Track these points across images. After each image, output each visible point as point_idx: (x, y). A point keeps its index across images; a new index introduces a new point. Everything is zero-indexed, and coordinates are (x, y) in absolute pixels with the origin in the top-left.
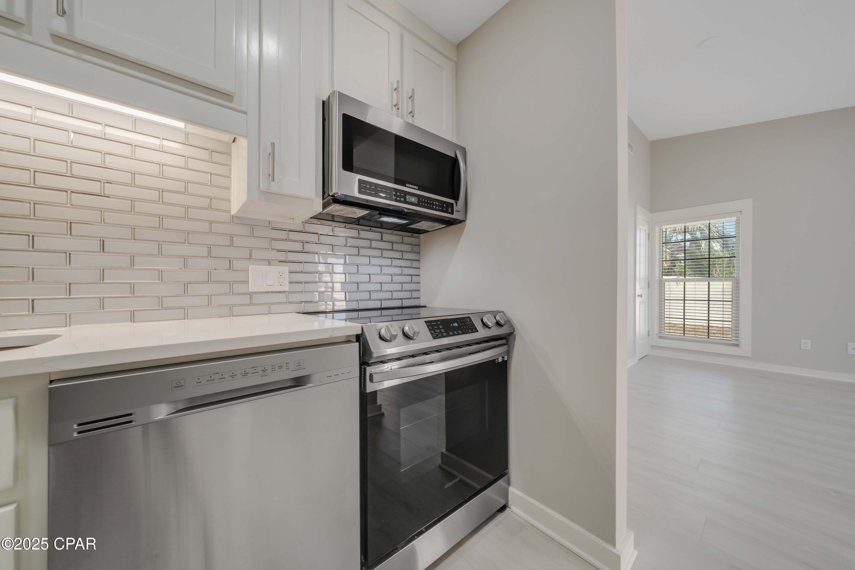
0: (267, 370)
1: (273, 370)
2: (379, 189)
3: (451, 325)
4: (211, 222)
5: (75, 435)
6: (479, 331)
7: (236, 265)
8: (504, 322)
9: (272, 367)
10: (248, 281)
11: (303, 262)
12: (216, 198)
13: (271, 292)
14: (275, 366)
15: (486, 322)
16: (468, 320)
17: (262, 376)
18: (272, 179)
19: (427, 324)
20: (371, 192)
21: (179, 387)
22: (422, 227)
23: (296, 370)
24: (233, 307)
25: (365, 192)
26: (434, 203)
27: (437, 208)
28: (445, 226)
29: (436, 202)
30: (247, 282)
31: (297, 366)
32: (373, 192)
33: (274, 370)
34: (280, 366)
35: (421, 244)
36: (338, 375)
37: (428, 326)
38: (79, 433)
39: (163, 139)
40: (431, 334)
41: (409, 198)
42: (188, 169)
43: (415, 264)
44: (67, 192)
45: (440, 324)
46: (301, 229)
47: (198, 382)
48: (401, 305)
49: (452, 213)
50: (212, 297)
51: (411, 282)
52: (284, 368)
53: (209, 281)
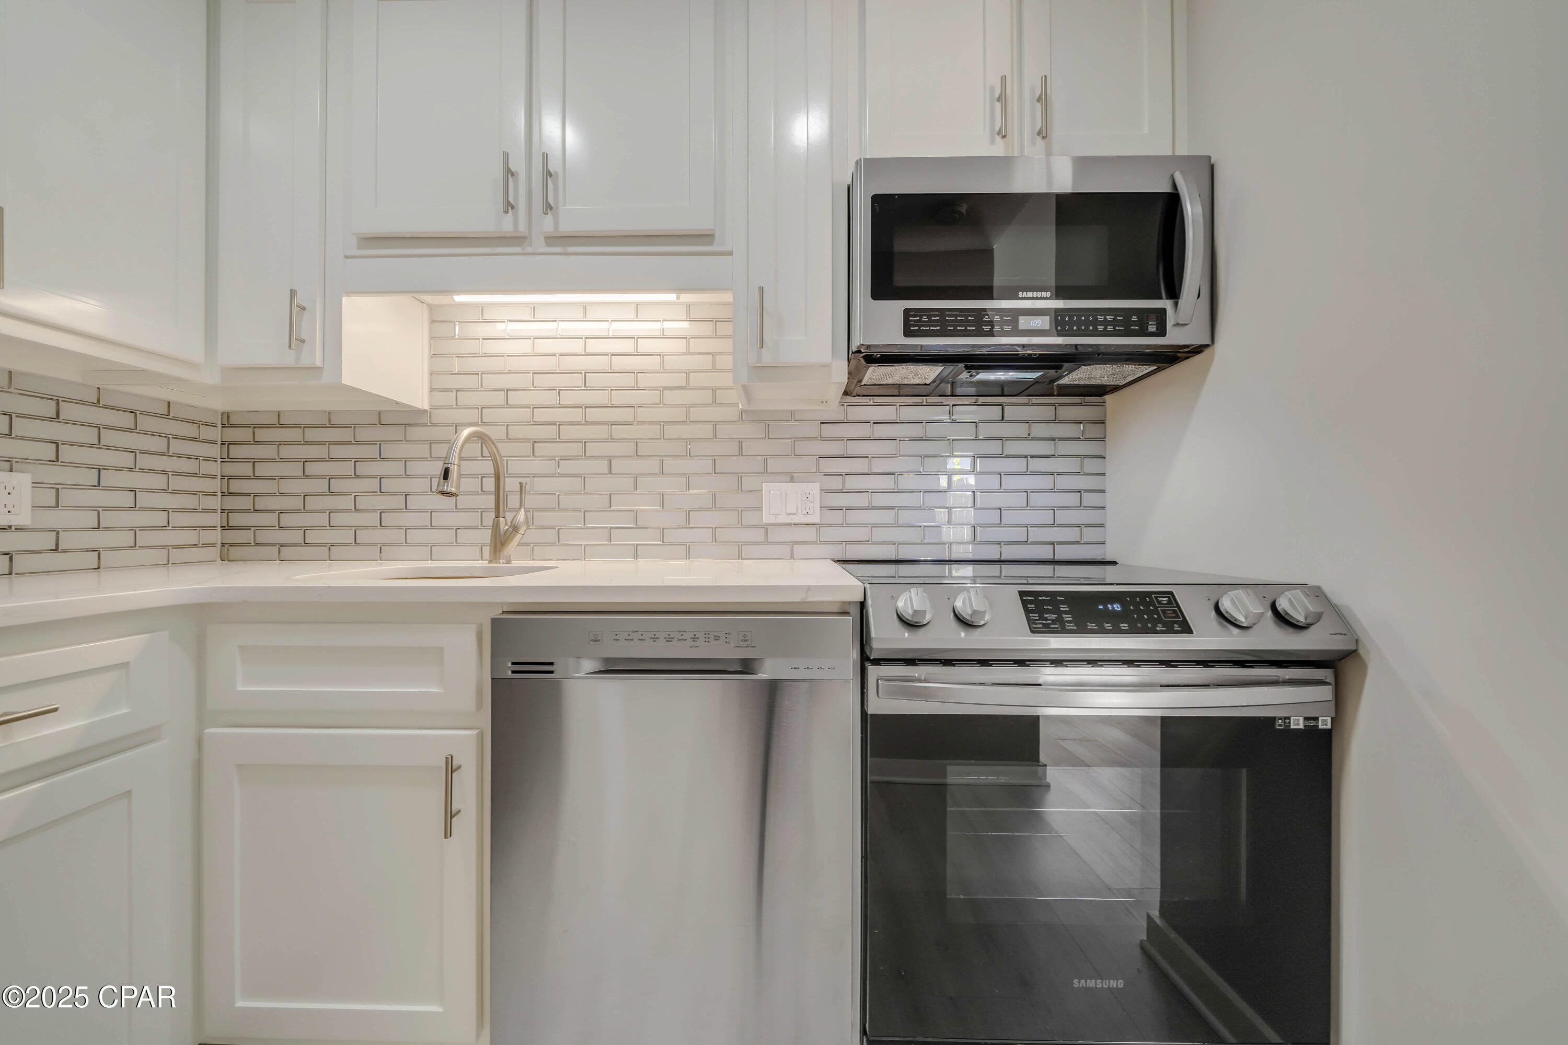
0: (698, 638)
1: (706, 640)
2: (949, 319)
3: (1101, 607)
4: (715, 424)
5: (510, 673)
6: (1194, 632)
7: (748, 483)
8: (1306, 619)
9: (706, 636)
10: (762, 508)
11: (844, 474)
12: (721, 388)
13: (794, 525)
14: (709, 634)
15: (1226, 609)
16: (1165, 599)
17: (691, 647)
18: (760, 345)
19: (1025, 598)
20: (931, 328)
21: (596, 641)
22: (1091, 379)
23: (740, 647)
24: (743, 546)
25: (919, 330)
26: (1101, 318)
27: (1110, 328)
28: (1154, 368)
29: (1105, 315)
30: (759, 508)
31: (742, 641)
32: (935, 328)
33: (708, 641)
34: (716, 636)
35: (1107, 419)
36: (812, 668)
37: (1025, 604)
38: (513, 672)
39: (664, 320)
40: (1029, 620)
41: (1025, 323)
42: (690, 354)
43: (1091, 465)
44: (582, 407)
45: (1063, 602)
46: (841, 417)
47: (616, 639)
48: (1052, 557)
49: (1161, 332)
50: (717, 530)
51: (1080, 506)
52: (722, 639)
53: (715, 507)
